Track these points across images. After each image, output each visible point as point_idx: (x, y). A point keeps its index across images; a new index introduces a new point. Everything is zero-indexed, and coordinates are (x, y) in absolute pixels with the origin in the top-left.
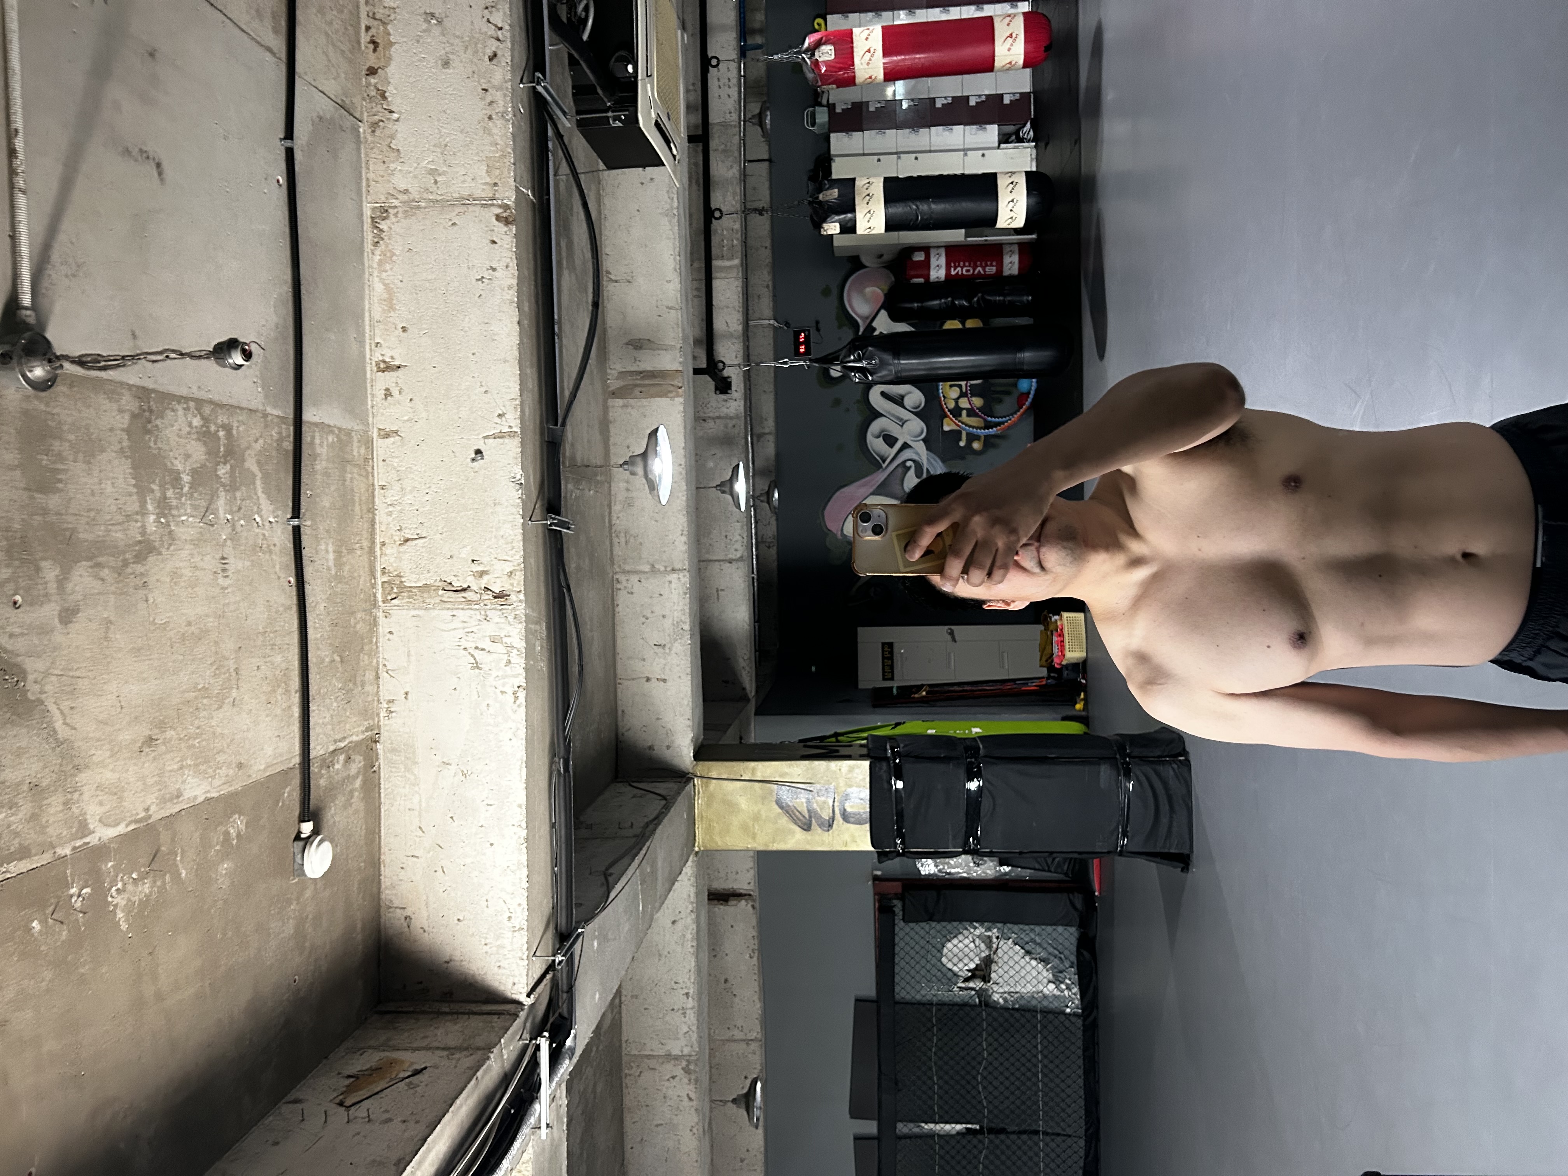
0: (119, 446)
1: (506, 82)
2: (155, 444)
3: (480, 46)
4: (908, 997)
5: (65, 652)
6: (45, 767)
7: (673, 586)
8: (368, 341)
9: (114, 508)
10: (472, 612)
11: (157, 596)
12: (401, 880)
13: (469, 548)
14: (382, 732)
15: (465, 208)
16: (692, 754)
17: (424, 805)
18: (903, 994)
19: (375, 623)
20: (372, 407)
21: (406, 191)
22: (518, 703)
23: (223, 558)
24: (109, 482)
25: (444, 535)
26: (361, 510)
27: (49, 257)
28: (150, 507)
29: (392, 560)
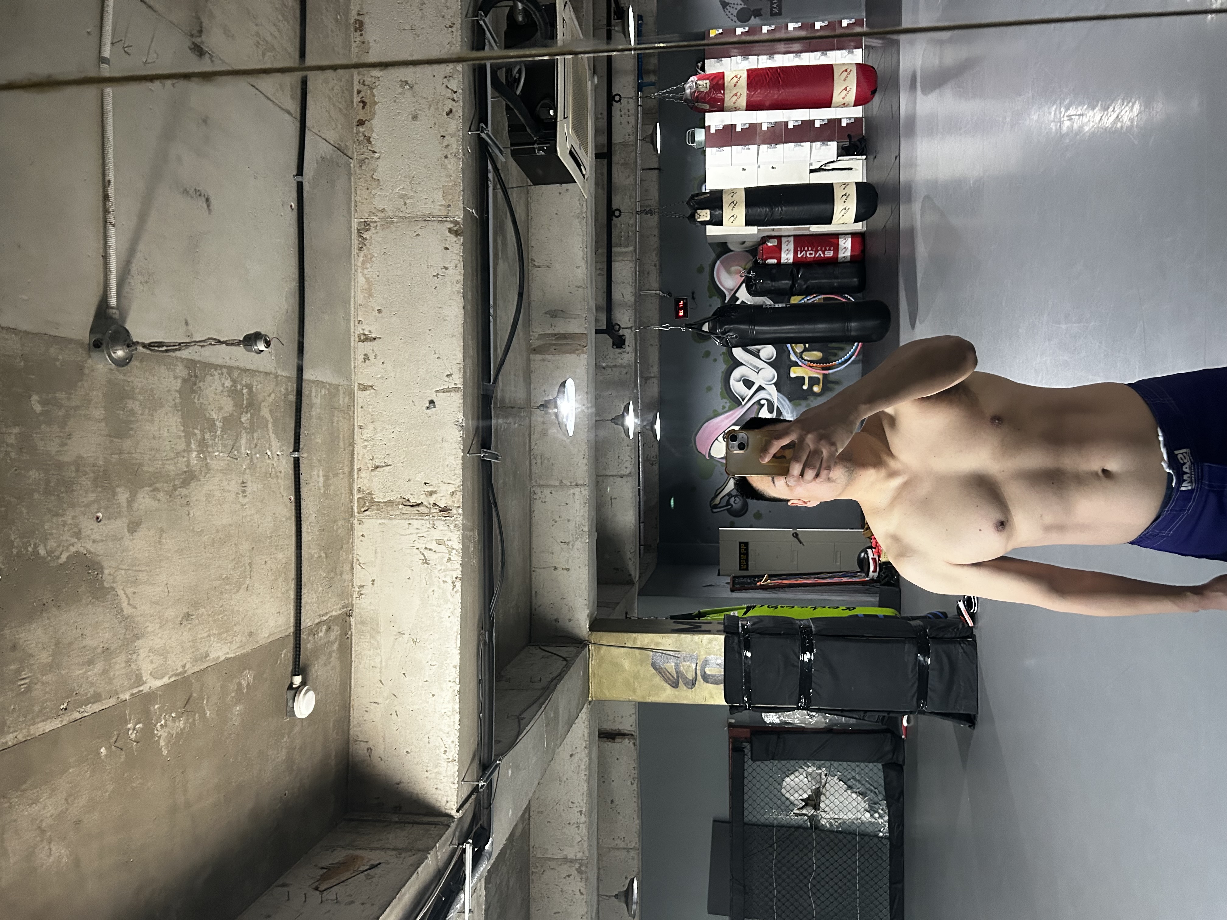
0: (173, 402)
1: (459, 131)
2: (198, 400)
3: (440, 104)
4: (754, 820)
5: (131, 553)
6: (114, 635)
7: (576, 497)
8: (352, 320)
9: (168, 448)
10: (423, 522)
11: (196, 512)
12: (365, 720)
13: (422, 473)
14: (354, 609)
15: (426, 223)
16: (588, 626)
17: (384, 664)
18: (750, 817)
19: (352, 528)
20: (355, 368)
21: (383, 211)
22: (455, 589)
23: (243, 483)
24: (166, 430)
25: (404, 464)
26: (344, 444)
27: (130, 270)
28: (193, 446)
29: (366, 481)
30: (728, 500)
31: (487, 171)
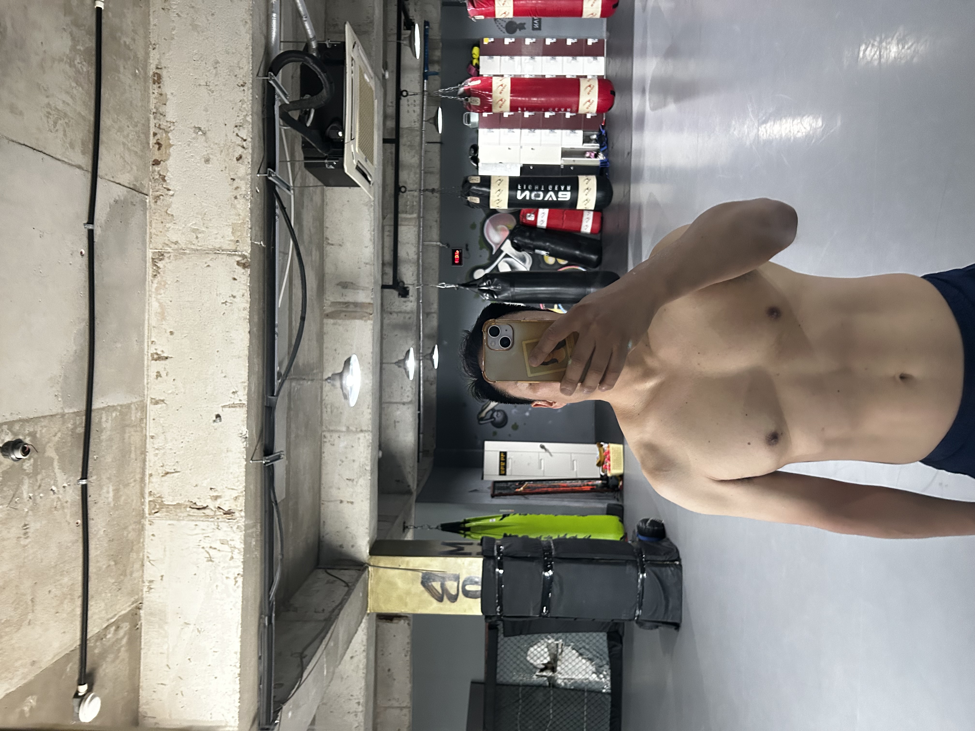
1: (247, 175)
3: (230, 150)
4: (504, 681)
7: (361, 441)
8: (146, 341)
10: (209, 523)
12: (153, 699)
13: (209, 480)
14: (144, 602)
15: (216, 255)
16: (368, 551)
17: (171, 650)
18: (501, 679)
19: (143, 528)
20: (148, 384)
21: (176, 243)
22: (237, 585)
23: (25, 525)
25: (192, 470)
26: (136, 455)
29: (157, 486)
30: (492, 415)
31: (274, 208)
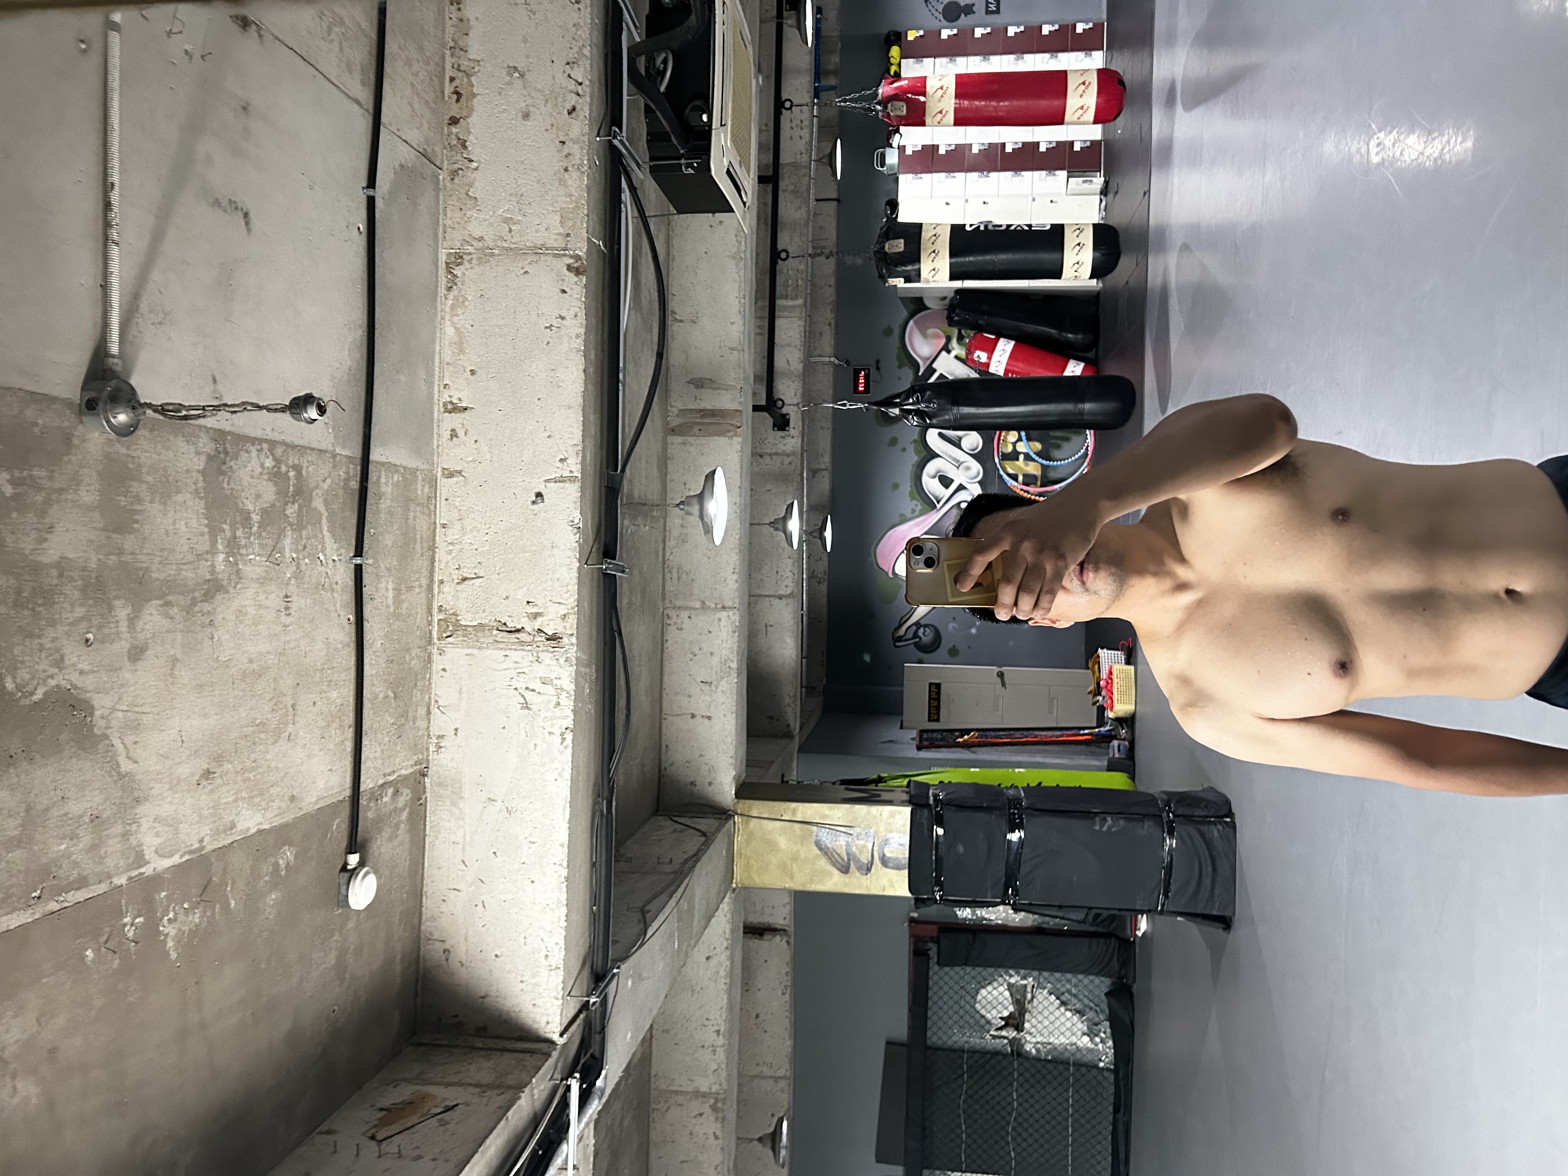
0: (194, 487)
1: (583, 135)
2: (228, 484)
3: (560, 99)
4: (940, 1043)
5: (132, 689)
6: (106, 800)
7: (723, 623)
8: (437, 383)
9: (186, 548)
10: (524, 653)
11: (222, 634)
12: (442, 913)
13: (525, 589)
14: (430, 766)
15: (537, 257)
16: (733, 792)
17: (468, 839)
18: (935, 1039)
19: (429, 660)
20: (438, 447)
21: (481, 239)
22: (565, 744)
23: (287, 596)
24: (183, 522)
25: (501, 575)
26: (422, 548)
27: (138, 306)
28: (220, 547)
29: (449, 598)
30: (916, 631)
31: (619, 191)
